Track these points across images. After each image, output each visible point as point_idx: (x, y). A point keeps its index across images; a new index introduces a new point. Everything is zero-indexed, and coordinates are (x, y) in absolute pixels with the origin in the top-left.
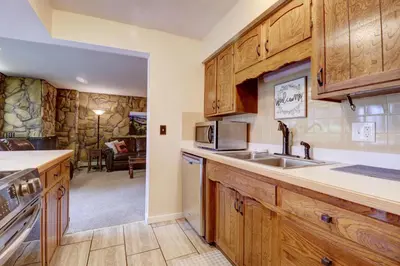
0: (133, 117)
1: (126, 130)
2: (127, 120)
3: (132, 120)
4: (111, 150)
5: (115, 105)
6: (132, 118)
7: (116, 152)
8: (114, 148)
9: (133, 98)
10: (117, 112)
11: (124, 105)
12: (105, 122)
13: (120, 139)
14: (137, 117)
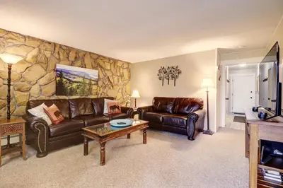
0: (61, 71)
1: (52, 88)
2: (53, 74)
3: (61, 76)
4: (41, 121)
5: (35, 52)
6: (60, 74)
7: (49, 123)
8: (45, 117)
9: (61, 46)
10: (37, 63)
11: (48, 54)
12: (16, 77)
13: (48, 103)
14: (68, 73)
